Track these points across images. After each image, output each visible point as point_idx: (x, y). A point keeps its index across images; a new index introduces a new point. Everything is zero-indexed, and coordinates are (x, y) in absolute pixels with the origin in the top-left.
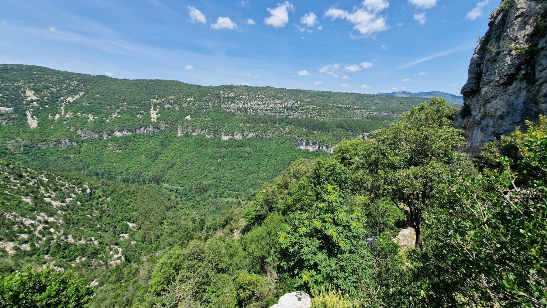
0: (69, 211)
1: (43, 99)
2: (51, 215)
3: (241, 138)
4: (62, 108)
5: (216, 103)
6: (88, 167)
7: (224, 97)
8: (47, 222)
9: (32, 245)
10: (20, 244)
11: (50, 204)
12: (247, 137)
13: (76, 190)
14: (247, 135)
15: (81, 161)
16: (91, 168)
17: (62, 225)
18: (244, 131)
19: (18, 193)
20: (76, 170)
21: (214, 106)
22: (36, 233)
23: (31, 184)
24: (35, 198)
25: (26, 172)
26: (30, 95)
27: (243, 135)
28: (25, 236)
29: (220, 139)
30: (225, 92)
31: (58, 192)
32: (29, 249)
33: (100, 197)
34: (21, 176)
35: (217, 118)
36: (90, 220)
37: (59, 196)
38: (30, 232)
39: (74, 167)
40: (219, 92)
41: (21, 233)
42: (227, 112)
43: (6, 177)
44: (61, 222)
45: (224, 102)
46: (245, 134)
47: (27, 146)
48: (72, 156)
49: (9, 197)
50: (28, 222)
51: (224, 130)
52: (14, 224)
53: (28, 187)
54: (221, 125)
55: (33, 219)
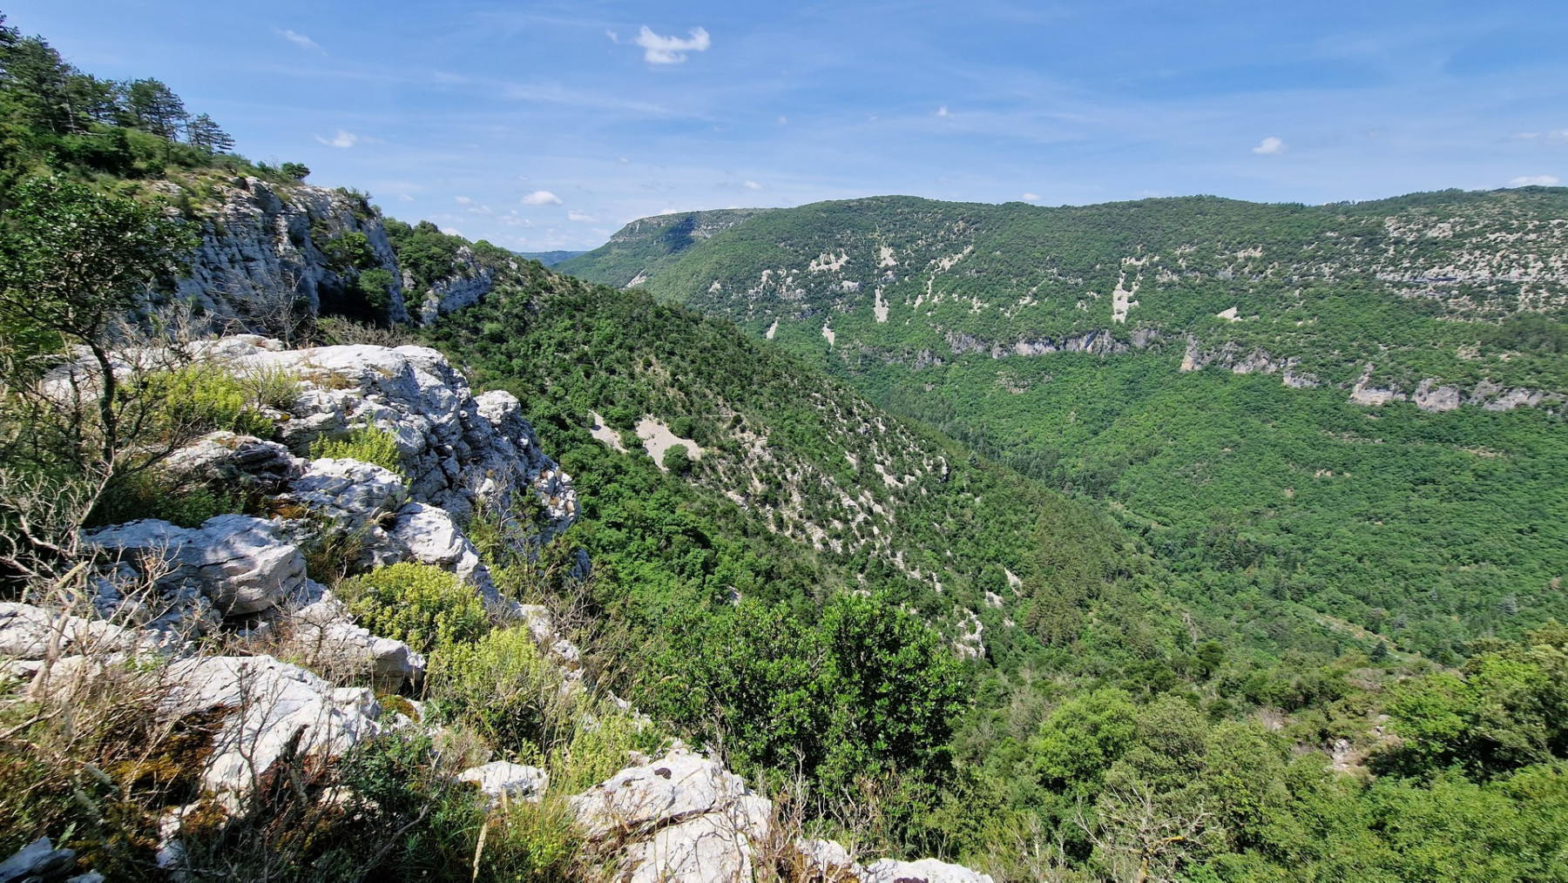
0: (907, 503)
1: (902, 264)
2: (879, 501)
3: (1451, 404)
4: (930, 283)
5: (1356, 264)
6: (952, 418)
7: (1397, 242)
8: (870, 511)
9: (845, 546)
10: (830, 537)
11: (880, 477)
12: (1488, 407)
13: (925, 462)
14: (1490, 399)
15: (943, 401)
16: (957, 420)
17: (891, 526)
18: (1477, 379)
19: (841, 443)
20: (931, 419)
21: (1343, 278)
22: (853, 525)
23: (861, 430)
24: (863, 459)
25: (859, 406)
26: (887, 256)
27: (1464, 395)
28: (838, 525)
29: (1344, 399)
30: (1408, 222)
31: (895, 458)
32: (839, 550)
33: (962, 490)
34: (850, 413)
35: (1347, 320)
36: (937, 534)
37: (896, 465)
38: (846, 521)
39: (928, 413)
40: (1380, 225)
41: (834, 517)
42: (1399, 301)
43: (832, 411)
44: (891, 518)
45: (1393, 262)
46: (1478, 394)
47: (865, 357)
48: (928, 388)
49: (830, 447)
50: (847, 502)
51: (1369, 367)
52: (829, 497)
53: (857, 435)
54: (1361, 346)
55: (855, 498)
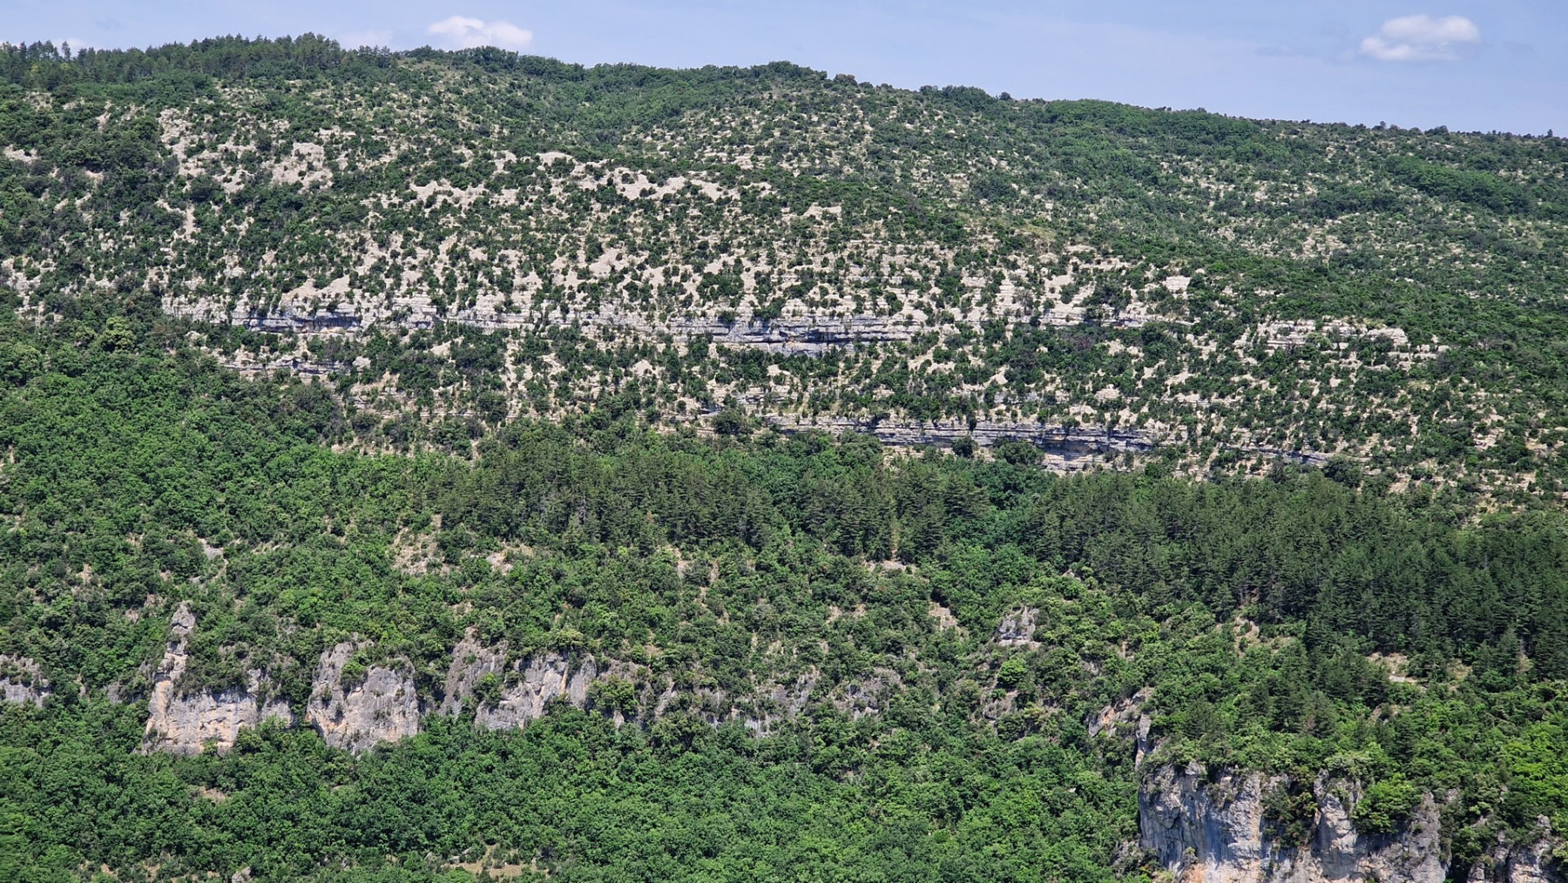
3: (403, 727)
12: (489, 721)
14: (487, 694)
18: (450, 633)
27: (430, 690)
30: (220, 129)
40: (149, 131)
45: (200, 259)
46: (459, 684)
51: (183, 619)
54: (151, 547)
